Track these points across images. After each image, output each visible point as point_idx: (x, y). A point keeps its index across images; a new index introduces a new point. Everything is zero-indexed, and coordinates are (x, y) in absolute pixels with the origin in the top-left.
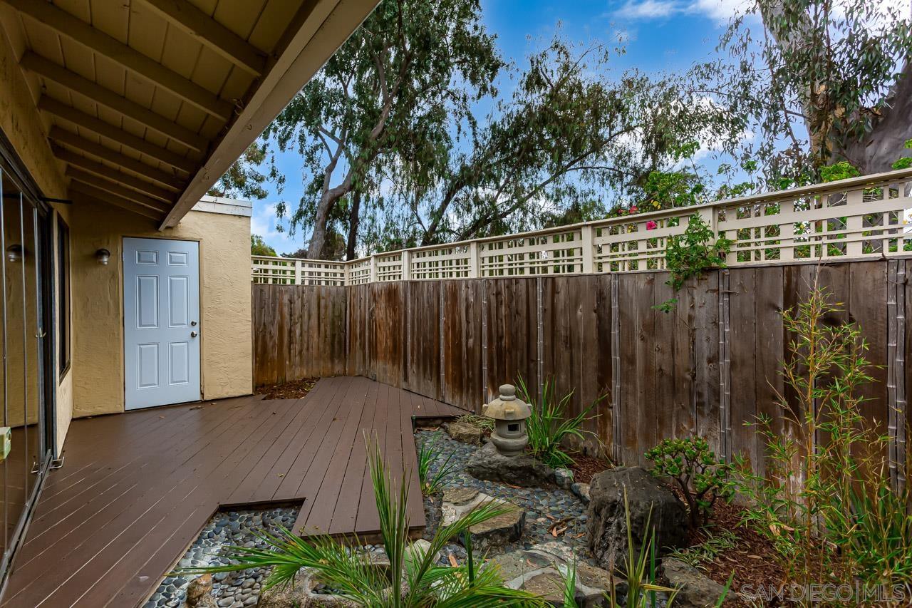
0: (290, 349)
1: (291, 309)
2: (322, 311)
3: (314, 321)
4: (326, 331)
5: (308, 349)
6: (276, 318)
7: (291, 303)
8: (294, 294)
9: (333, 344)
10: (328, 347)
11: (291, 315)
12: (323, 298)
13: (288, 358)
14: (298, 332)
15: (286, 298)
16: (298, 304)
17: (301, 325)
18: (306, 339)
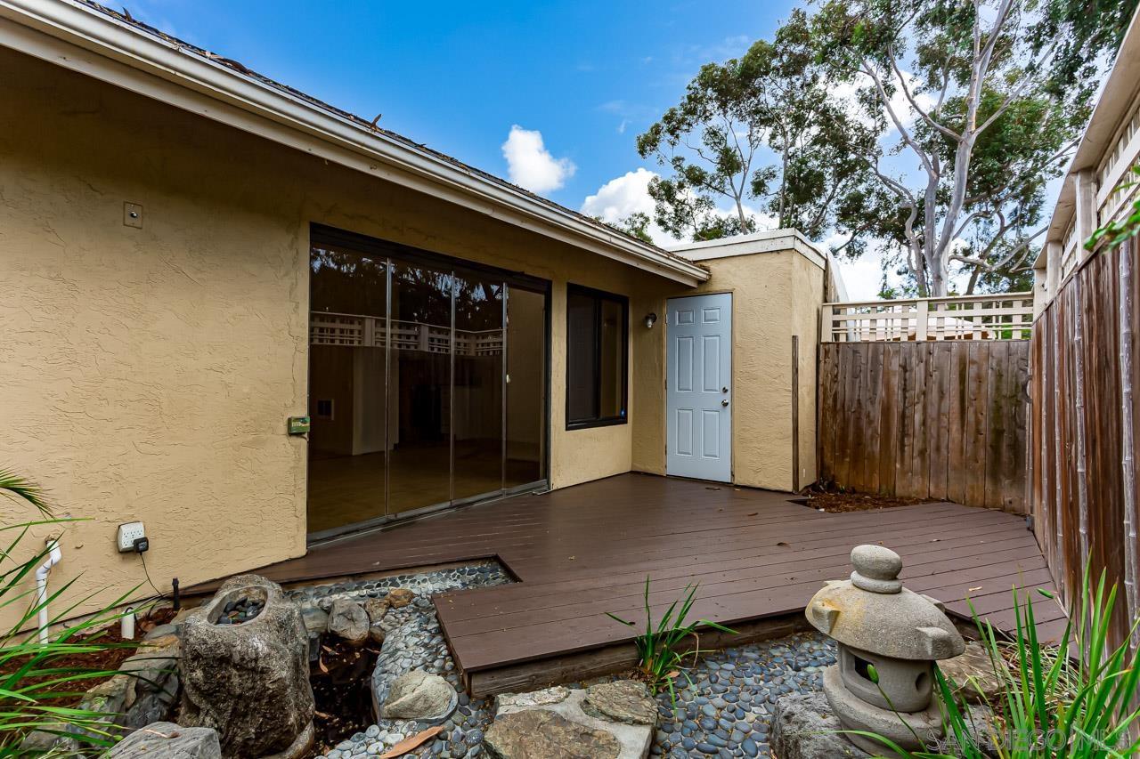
0: (903, 446)
1: (905, 380)
2: (971, 386)
3: (952, 403)
4: (978, 422)
5: (938, 449)
6: (879, 393)
7: (905, 370)
8: (910, 358)
9: (996, 448)
10: (982, 453)
11: (905, 390)
12: (973, 362)
13: (898, 459)
14: (918, 417)
15: (895, 364)
16: (919, 371)
17: (925, 408)
18: (934, 432)
